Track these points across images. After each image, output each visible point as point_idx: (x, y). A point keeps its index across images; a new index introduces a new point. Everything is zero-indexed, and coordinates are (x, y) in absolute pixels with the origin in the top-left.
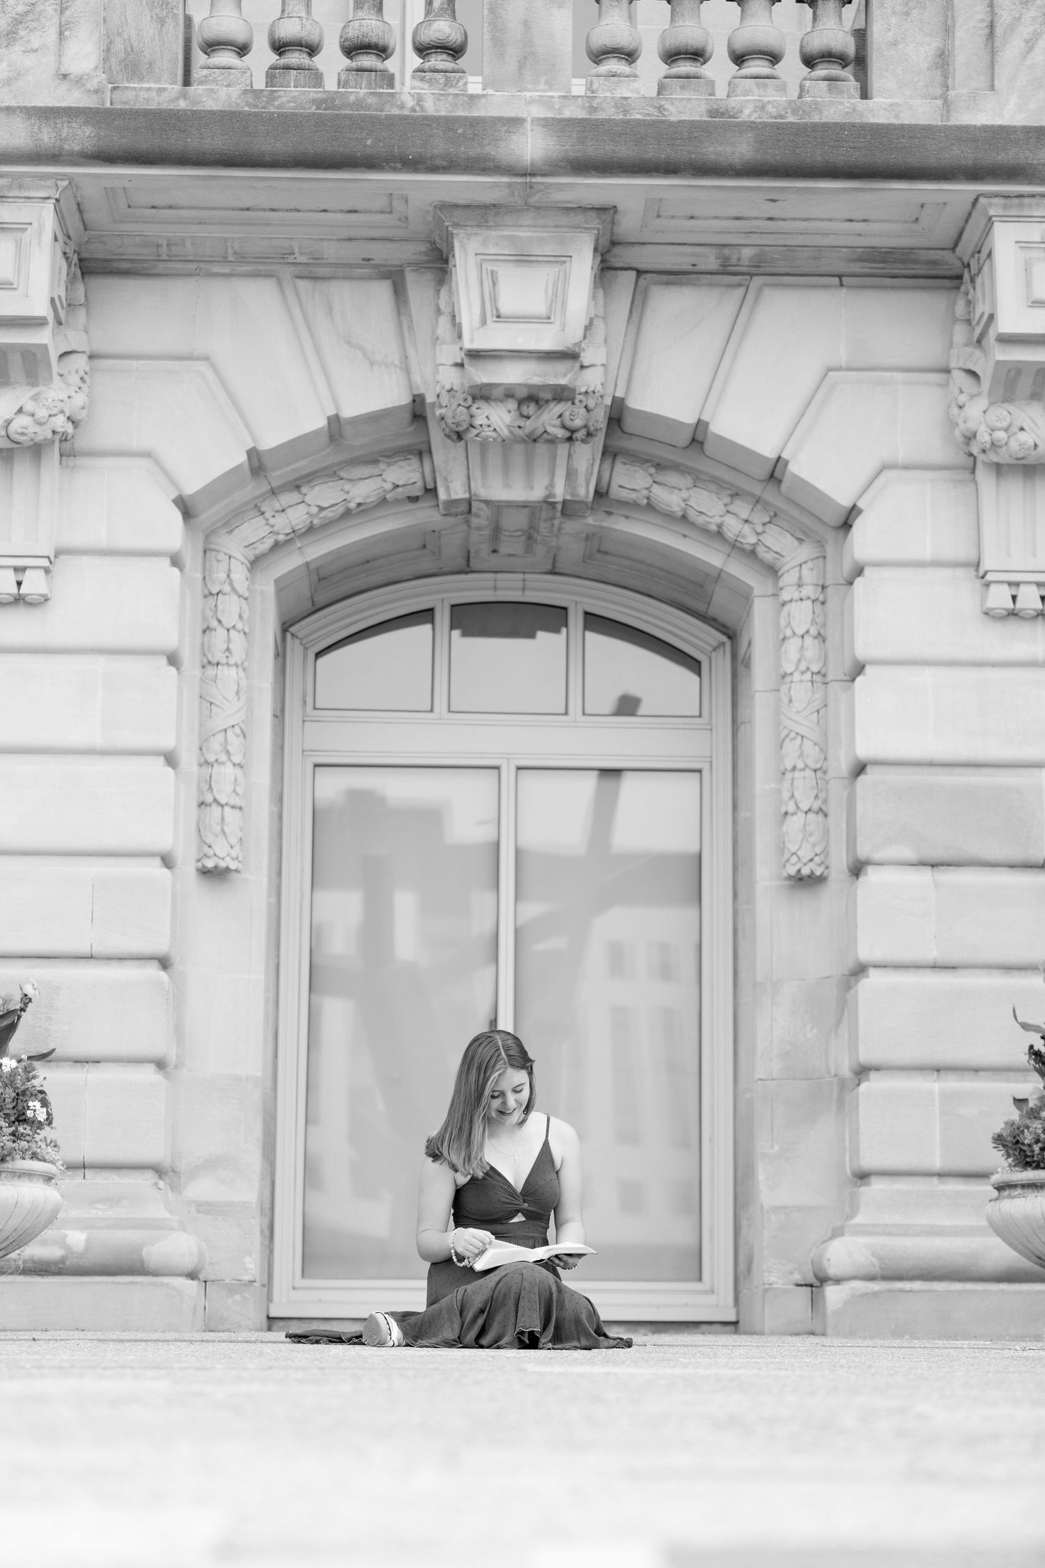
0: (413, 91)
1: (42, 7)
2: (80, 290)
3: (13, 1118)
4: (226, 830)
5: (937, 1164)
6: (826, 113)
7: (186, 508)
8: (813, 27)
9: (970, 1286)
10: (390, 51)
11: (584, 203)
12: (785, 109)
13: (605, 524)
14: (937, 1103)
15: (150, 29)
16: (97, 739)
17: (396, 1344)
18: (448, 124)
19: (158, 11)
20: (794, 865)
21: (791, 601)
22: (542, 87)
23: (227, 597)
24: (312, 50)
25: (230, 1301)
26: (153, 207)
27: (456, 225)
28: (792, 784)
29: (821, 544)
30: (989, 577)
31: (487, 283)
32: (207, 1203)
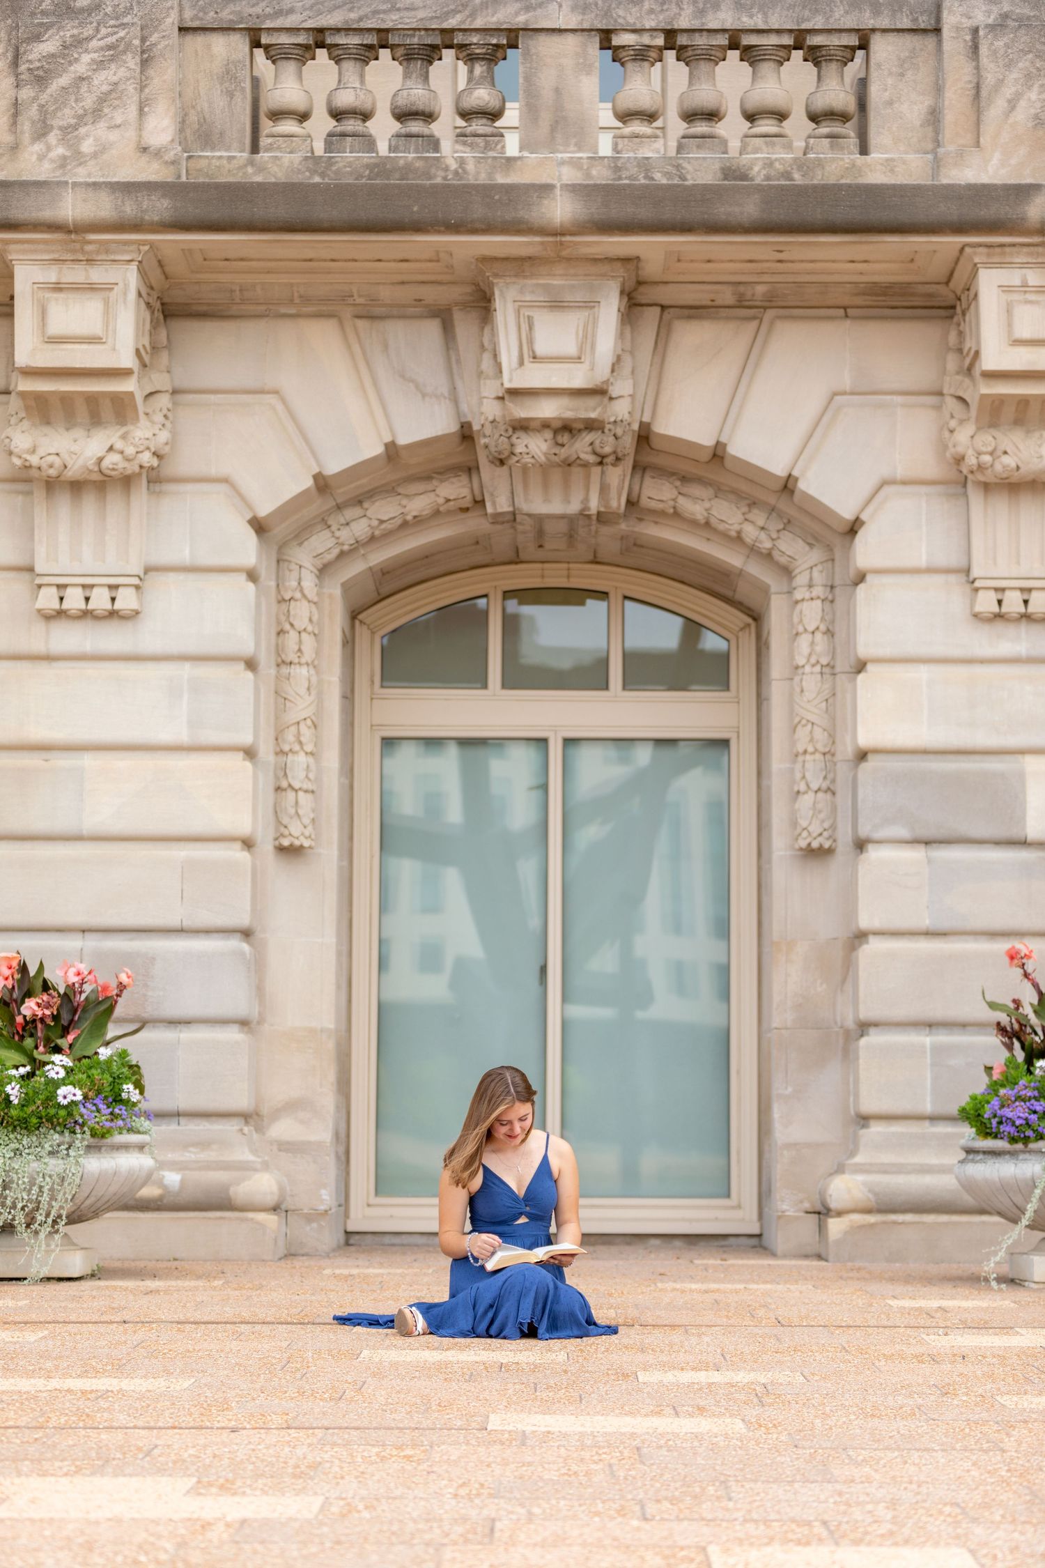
0: (456, 155)
1: (124, 87)
2: (163, 335)
3: (110, 1099)
4: (300, 812)
5: (928, 1108)
6: (827, 168)
7: (259, 527)
8: (818, 87)
9: (955, 1218)
10: (435, 116)
11: (610, 255)
12: (790, 165)
13: (636, 529)
14: (929, 1057)
15: (220, 102)
16: (184, 737)
17: (421, 1332)
18: (487, 191)
19: (227, 84)
20: (805, 839)
21: (803, 600)
22: (572, 148)
23: (298, 603)
24: (365, 116)
25: (308, 1228)
26: (227, 260)
27: (496, 275)
28: (803, 766)
29: (829, 548)
30: (977, 584)
31: (525, 327)
32: (288, 1143)
